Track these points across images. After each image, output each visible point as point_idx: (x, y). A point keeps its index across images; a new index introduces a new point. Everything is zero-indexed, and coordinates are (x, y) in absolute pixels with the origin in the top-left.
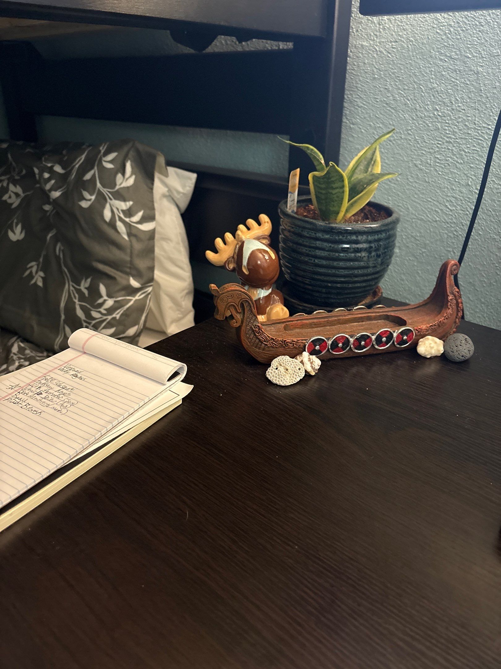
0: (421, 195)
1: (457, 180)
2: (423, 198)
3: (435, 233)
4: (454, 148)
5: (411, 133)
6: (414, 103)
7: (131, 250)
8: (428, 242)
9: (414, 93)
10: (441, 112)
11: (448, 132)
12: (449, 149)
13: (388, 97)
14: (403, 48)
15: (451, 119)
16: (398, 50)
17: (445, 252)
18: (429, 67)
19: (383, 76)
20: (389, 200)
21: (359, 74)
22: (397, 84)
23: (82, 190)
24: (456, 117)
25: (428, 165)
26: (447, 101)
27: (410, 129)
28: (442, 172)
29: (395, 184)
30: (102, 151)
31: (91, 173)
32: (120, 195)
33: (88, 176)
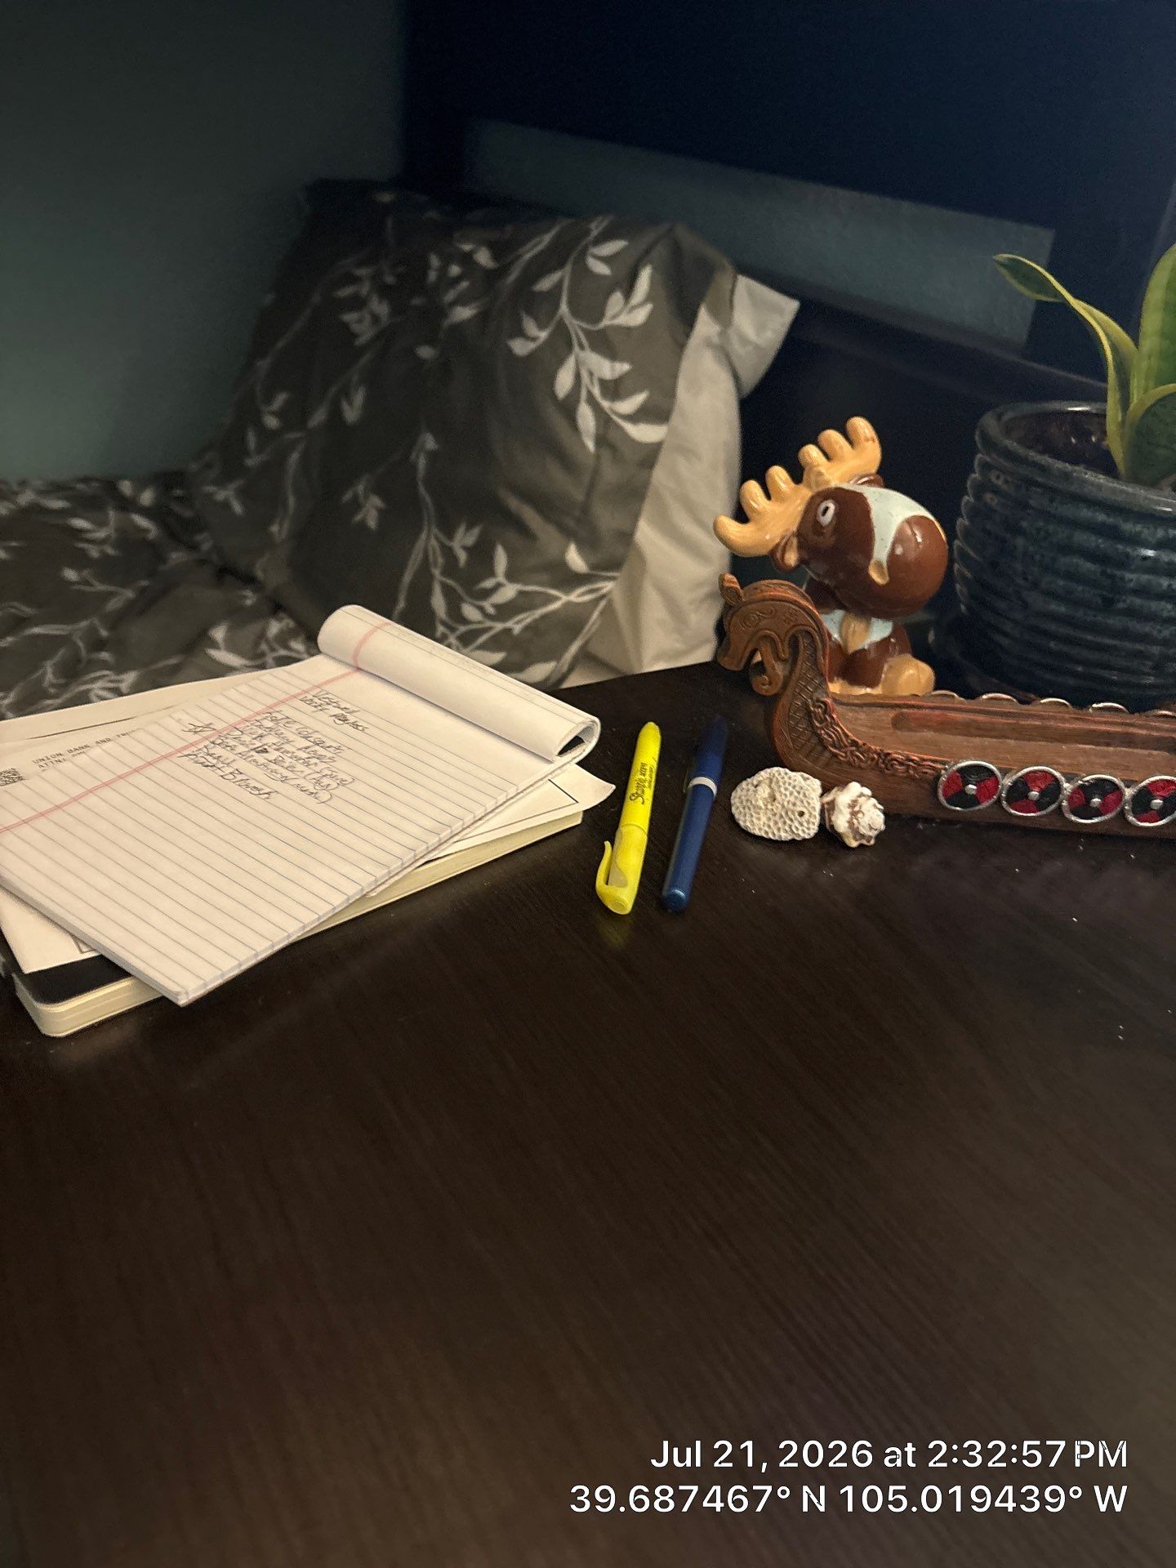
7: (593, 478)
23: (524, 314)
30: (594, 233)
31: (555, 277)
32: (605, 344)
33: (545, 284)
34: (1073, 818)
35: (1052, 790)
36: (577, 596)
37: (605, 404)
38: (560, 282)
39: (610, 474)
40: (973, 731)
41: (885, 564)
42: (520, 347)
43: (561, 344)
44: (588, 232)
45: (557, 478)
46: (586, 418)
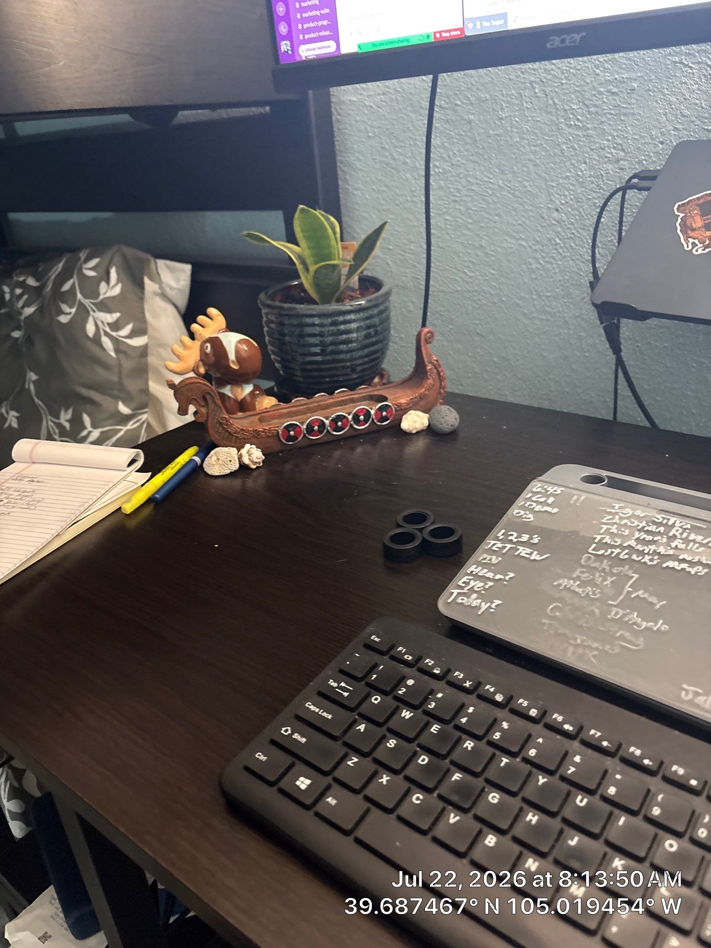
0: (437, 264)
1: (470, 242)
2: (440, 266)
3: (460, 305)
4: (461, 208)
5: (416, 194)
6: (413, 161)
7: (119, 369)
8: (453, 316)
9: (411, 150)
10: (443, 169)
11: (452, 190)
12: (456, 209)
13: (387, 156)
14: (392, 100)
15: (453, 176)
16: (387, 104)
17: (473, 326)
18: (421, 120)
19: (377, 133)
20: (406, 273)
21: (353, 134)
22: (393, 141)
23: (60, 303)
24: (457, 172)
25: (438, 229)
26: (445, 156)
27: (415, 191)
28: (454, 234)
29: (409, 253)
30: (83, 257)
31: (70, 282)
32: (105, 306)
33: (66, 287)
34: (335, 433)
35: (322, 425)
36: (131, 426)
37: (114, 334)
38: (74, 283)
39: (127, 365)
40: (293, 415)
41: (235, 360)
42: (64, 319)
43: (83, 313)
44: (79, 259)
45: (102, 374)
46: (106, 341)
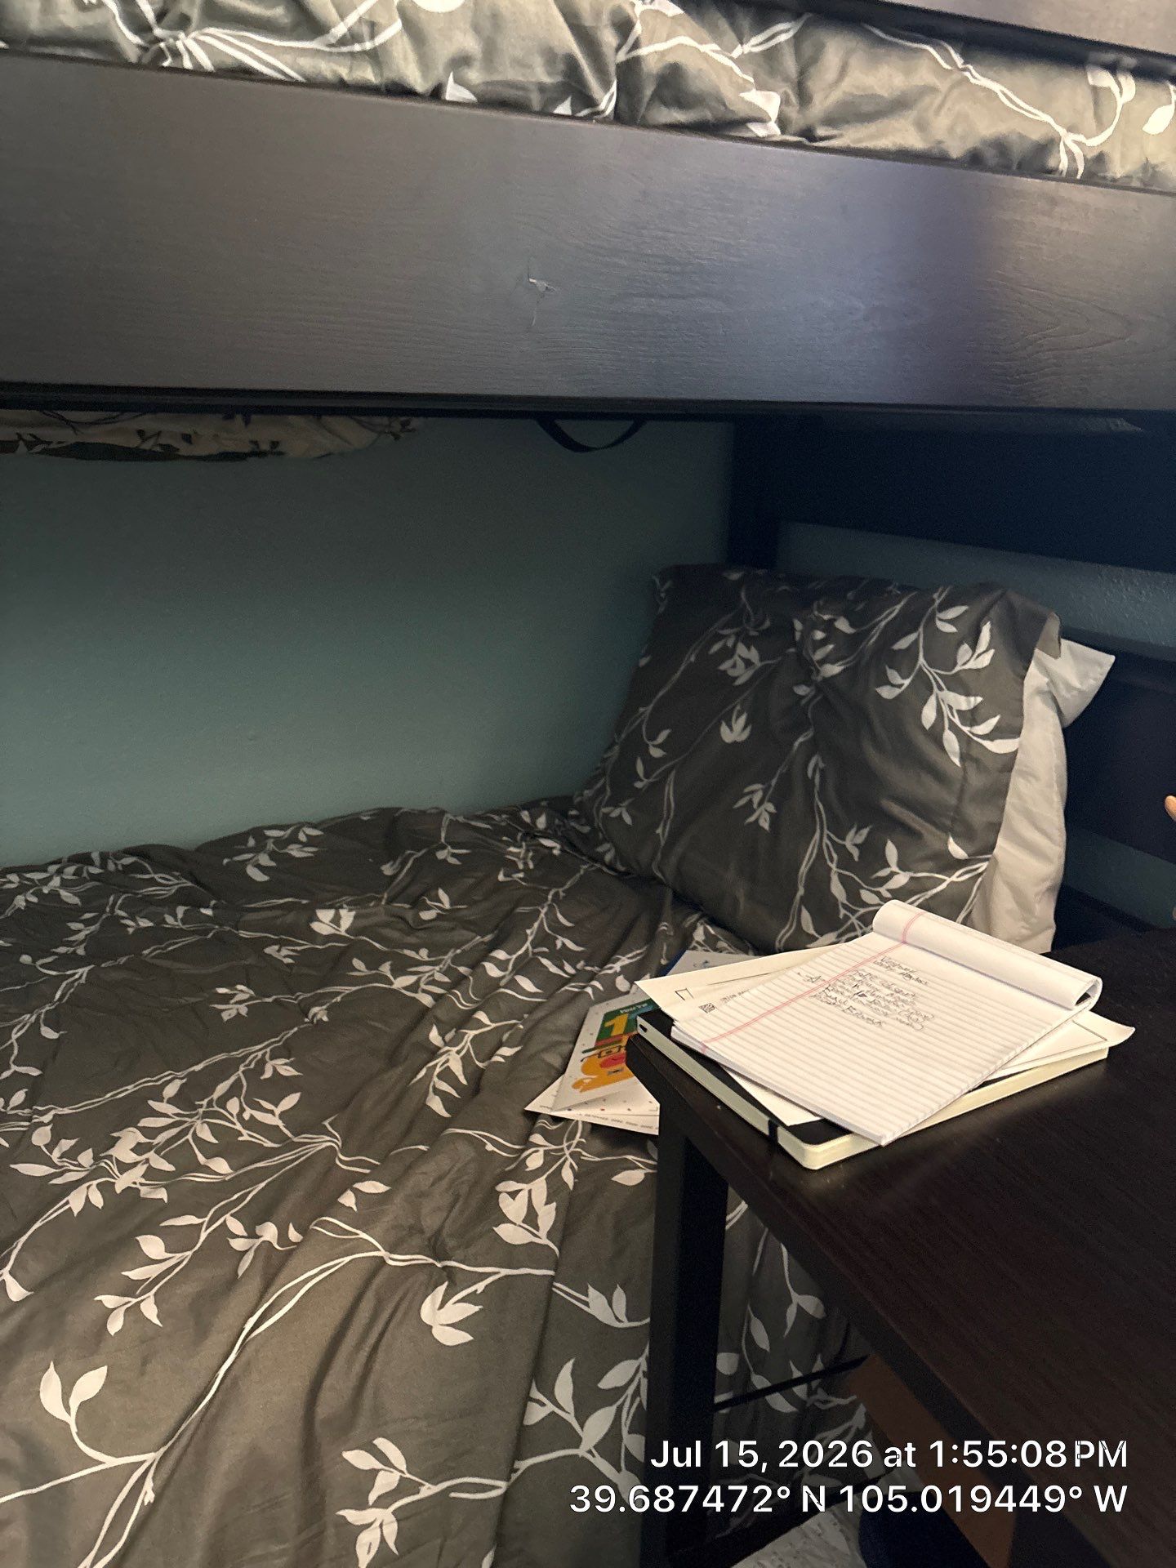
7: (963, 786)
23: (887, 668)
30: (938, 602)
31: (911, 638)
32: (959, 683)
33: (903, 644)
36: (958, 877)
37: (965, 728)
39: (976, 781)
42: (887, 693)
43: (922, 689)
44: (932, 601)
45: (932, 788)
46: (951, 740)
